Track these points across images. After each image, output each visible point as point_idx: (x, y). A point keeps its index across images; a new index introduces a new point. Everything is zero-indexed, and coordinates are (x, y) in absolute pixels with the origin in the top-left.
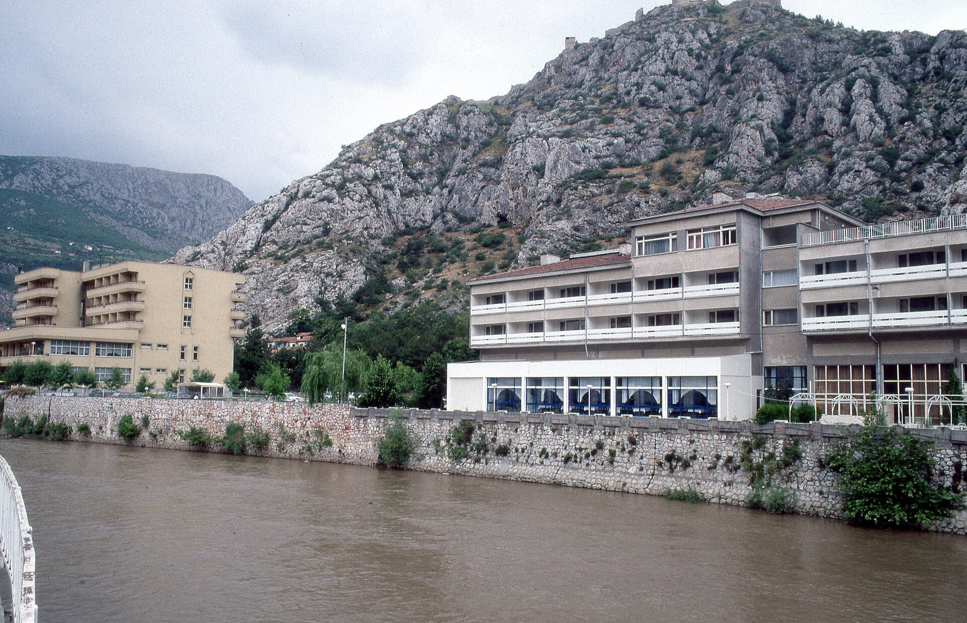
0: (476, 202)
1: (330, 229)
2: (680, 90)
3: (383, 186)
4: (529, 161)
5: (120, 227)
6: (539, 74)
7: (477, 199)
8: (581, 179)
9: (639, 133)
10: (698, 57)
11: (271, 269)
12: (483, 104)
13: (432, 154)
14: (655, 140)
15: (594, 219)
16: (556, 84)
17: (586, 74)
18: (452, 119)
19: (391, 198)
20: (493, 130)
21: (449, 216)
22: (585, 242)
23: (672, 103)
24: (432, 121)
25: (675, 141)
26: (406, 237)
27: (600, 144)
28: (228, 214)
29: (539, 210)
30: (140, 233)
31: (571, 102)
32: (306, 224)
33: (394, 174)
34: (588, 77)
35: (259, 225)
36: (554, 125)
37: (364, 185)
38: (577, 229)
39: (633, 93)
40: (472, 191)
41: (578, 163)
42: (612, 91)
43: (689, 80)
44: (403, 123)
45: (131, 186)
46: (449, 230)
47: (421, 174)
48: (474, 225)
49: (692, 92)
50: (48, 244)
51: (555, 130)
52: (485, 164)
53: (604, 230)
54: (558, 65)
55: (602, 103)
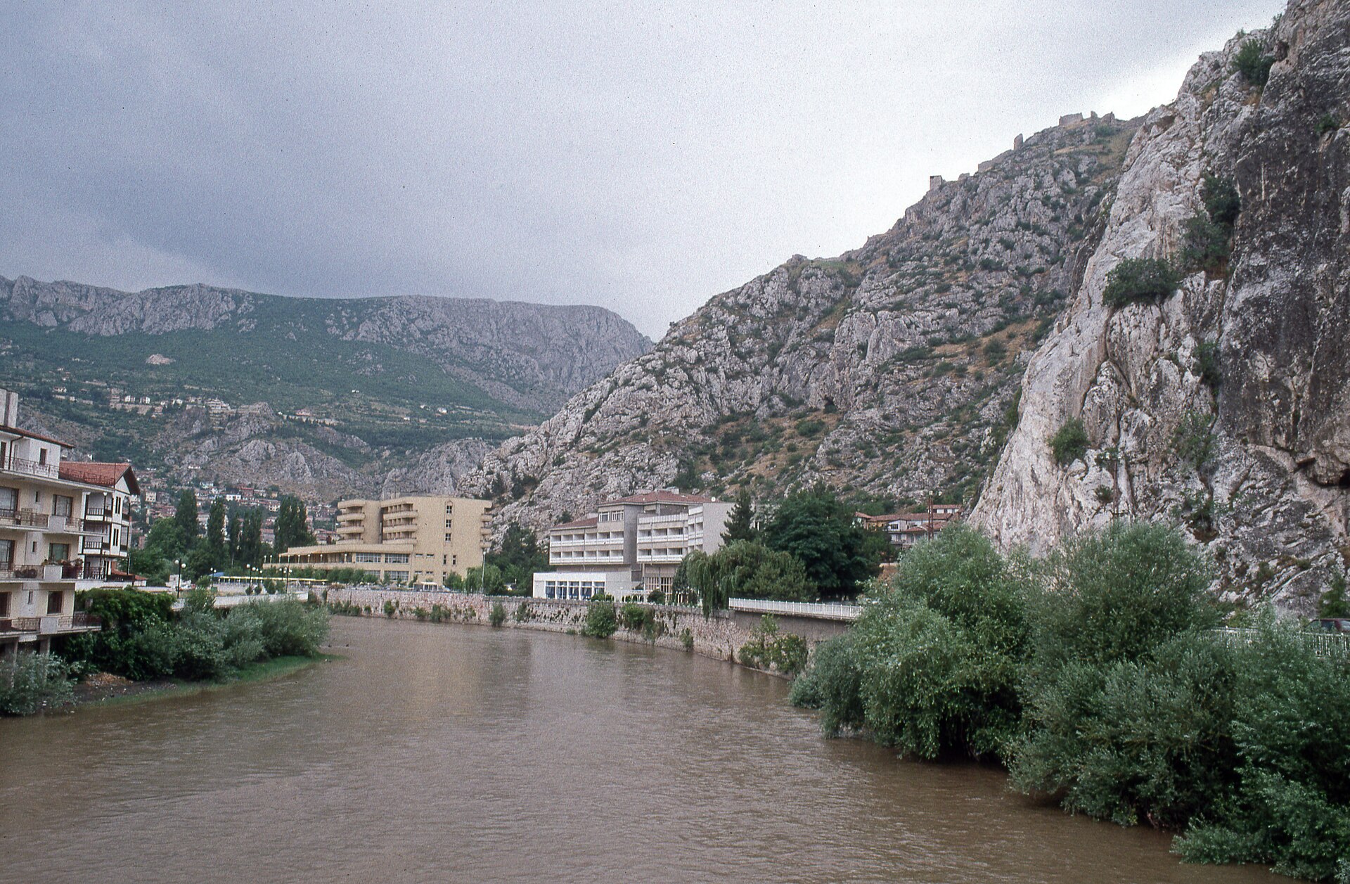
0: (807, 382)
1: (648, 419)
2: (1031, 248)
3: (706, 370)
4: (855, 339)
5: (480, 381)
6: (900, 221)
7: (808, 379)
8: (901, 360)
9: (976, 301)
10: (1055, 206)
11: (586, 463)
12: (833, 262)
13: (765, 328)
14: (992, 310)
15: (905, 406)
16: (915, 235)
17: (945, 223)
18: (792, 285)
19: (714, 382)
20: (838, 294)
21: (776, 400)
22: (892, 432)
23: (1020, 264)
24: (768, 289)
25: (1016, 309)
26: (729, 424)
27: (929, 318)
28: (615, 357)
29: (856, 395)
30: (505, 387)
31: (914, 264)
32: (624, 414)
33: (719, 355)
34: (946, 227)
35: (580, 416)
36: (887, 295)
37: (685, 370)
38: (886, 417)
39: (979, 252)
40: (803, 370)
41: (902, 341)
42: (961, 249)
43: (1041, 235)
44: (736, 293)
45: (494, 327)
46: (774, 415)
47: (750, 353)
48: (801, 409)
49: (1043, 250)
50: (397, 409)
51: (888, 301)
52: (819, 339)
53: (915, 418)
54: (918, 210)
55: (946, 264)
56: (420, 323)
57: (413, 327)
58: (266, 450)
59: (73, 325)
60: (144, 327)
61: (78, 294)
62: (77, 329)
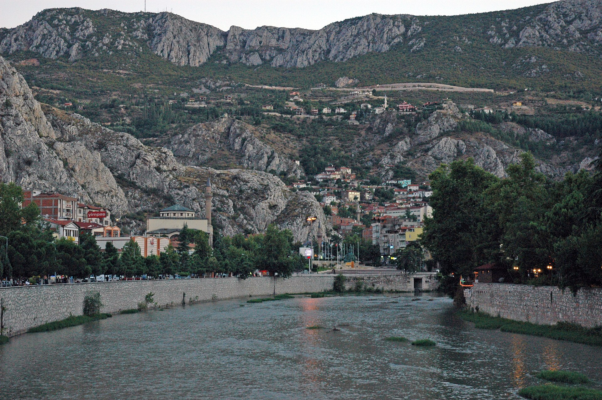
56: (577, 23)
57: (572, 28)
58: (457, 146)
59: (274, 61)
60: (331, 56)
61: (276, 36)
62: (278, 64)
